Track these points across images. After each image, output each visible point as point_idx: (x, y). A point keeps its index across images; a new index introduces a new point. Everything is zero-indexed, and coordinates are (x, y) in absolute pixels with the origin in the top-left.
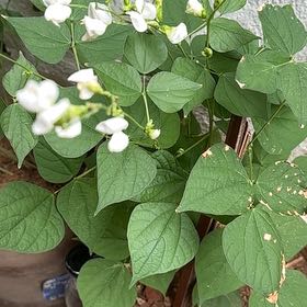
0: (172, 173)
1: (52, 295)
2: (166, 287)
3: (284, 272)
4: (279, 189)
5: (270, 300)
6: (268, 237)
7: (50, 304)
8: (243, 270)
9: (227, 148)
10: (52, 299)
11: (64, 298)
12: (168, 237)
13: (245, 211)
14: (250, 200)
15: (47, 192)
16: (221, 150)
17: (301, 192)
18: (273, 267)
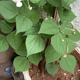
0: (37, 28)
1: (8, 73)
2: (38, 64)
3: (68, 49)
4: (66, 29)
5: (64, 57)
6: (63, 40)
7: (8, 76)
8: (56, 48)
9: (52, 18)
10: (8, 74)
11: (11, 74)
12: (37, 44)
13: (57, 34)
14: (58, 31)
15: (4, 36)
16: (50, 18)
17: (72, 30)
18: (65, 48)
